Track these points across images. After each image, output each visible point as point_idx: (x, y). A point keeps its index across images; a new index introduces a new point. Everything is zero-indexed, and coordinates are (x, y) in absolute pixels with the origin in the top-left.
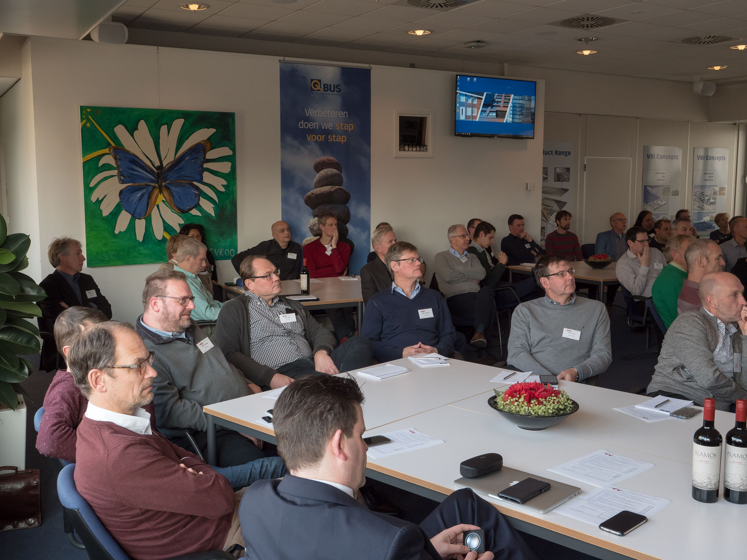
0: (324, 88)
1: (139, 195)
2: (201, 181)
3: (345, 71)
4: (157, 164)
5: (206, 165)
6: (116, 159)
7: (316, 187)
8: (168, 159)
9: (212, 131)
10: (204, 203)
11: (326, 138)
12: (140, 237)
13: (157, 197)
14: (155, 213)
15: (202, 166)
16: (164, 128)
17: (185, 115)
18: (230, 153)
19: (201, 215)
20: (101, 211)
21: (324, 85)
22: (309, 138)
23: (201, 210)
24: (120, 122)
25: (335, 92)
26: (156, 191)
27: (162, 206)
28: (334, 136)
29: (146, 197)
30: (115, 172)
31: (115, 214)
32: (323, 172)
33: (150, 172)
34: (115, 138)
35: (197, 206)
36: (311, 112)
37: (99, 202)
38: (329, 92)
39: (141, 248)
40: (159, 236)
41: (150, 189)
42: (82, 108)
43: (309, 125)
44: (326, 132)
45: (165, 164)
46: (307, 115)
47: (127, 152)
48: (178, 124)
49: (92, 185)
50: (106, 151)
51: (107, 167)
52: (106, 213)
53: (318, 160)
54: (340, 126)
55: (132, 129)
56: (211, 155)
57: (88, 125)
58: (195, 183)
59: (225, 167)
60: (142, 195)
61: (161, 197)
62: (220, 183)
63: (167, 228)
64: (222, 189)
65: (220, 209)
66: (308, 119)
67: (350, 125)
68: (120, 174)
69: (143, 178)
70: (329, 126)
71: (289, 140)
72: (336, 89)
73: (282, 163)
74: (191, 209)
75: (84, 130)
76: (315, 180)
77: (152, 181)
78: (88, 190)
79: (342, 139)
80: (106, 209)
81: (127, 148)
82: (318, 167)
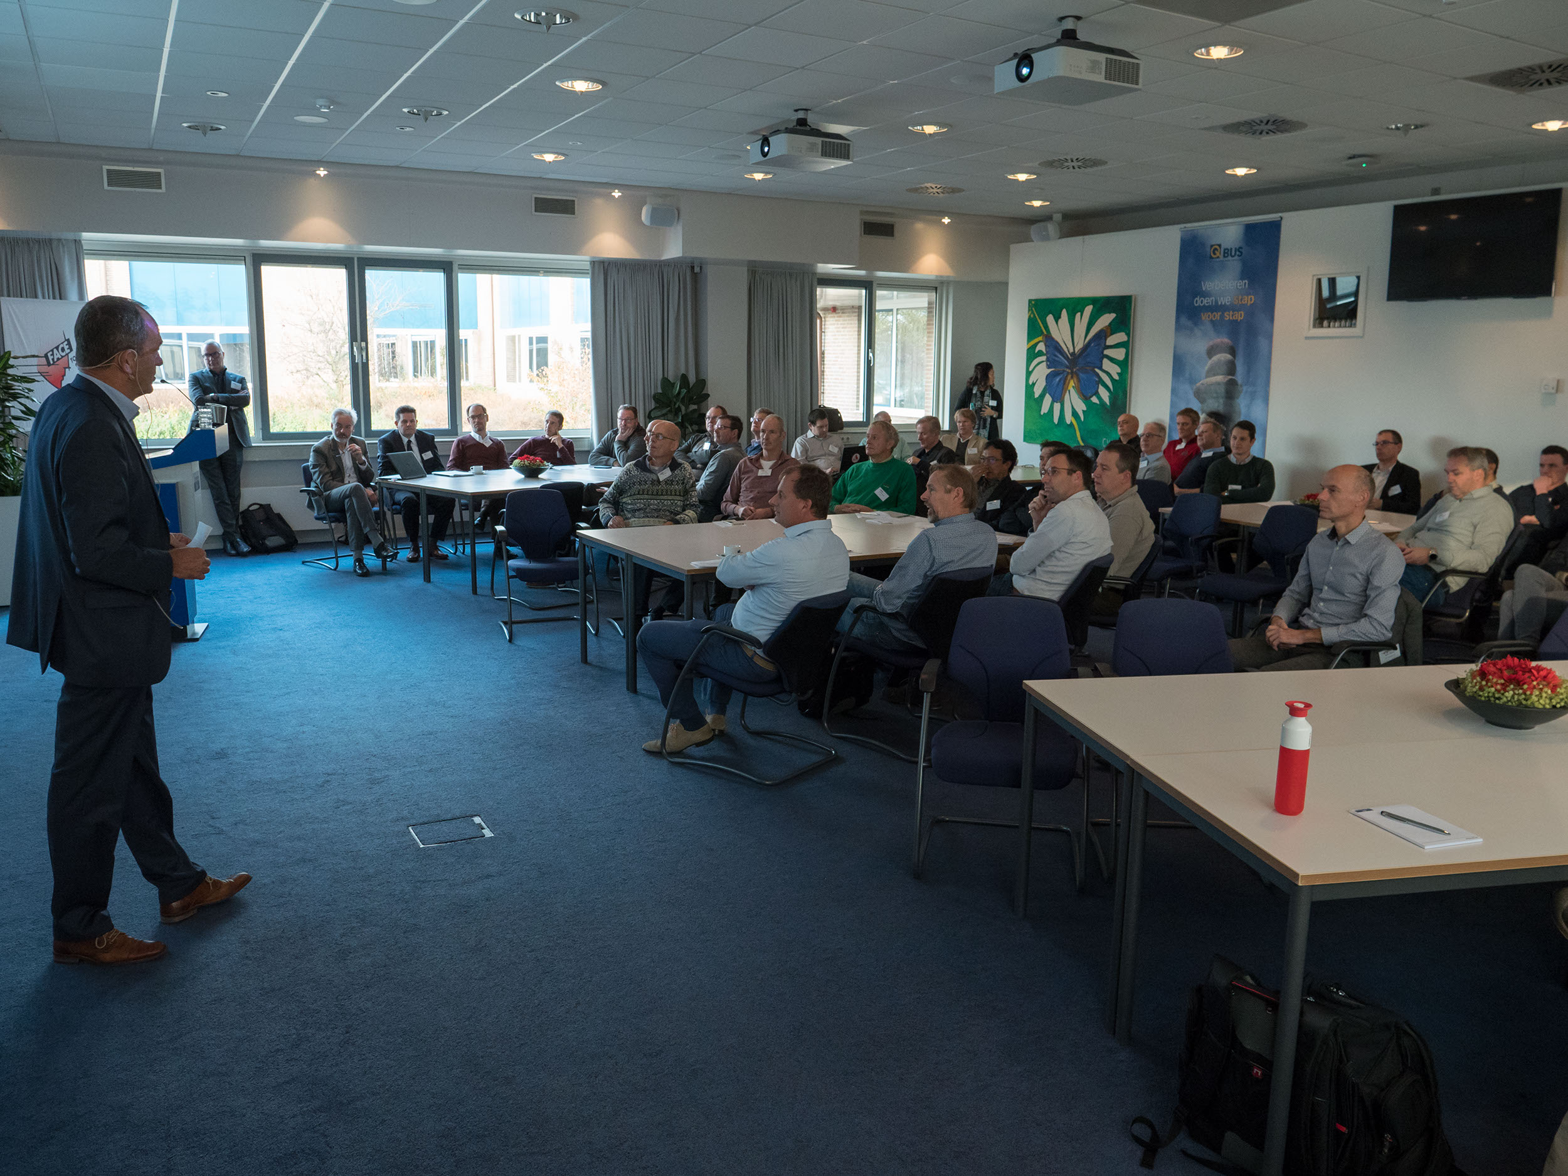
0: (1224, 253)
1: (1058, 380)
2: (1101, 368)
3: (1250, 228)
4: (1071, 350)
5: (1106, 352)
6: (1046, 346)
7: (1207, 377)
8: (1079, 346)
9: (1113, 315)
10: (1102, 391)
11: (1222, 316)
12: (1056, 421)
13: (1069, 383)
14: (1067, 396)
15: (1102, 353)
16: (1079, 314)
17: (1094, 301)
18: (1125, 338)
19: (1098, 403)
20: (1034, 393)
21: (1225, 249)
22: (1205, 317)
23: (1099, 398)
24: (1050, 312)
25: (1236, 257)
26: (1070, 376)
27: (1073, 391)
28: (1231, 313)
29: (1062, 382)
30: (1044, 358)
31: (1042, 396)
32: (1215, 358)
33: (1066, 358)
34: (1046, 327)
35: (1096, 393)
36: (1207, 286)
37: (1034, 384)
38: (1230, 258)
39: (1055, 430)
40: (1068, 422)
41: (1065, 374)
42: (1030, 301)
43: (1205, 302)
44: (1223, 308)
45: (1076, 351)
46: (1204, 289)
47: (1053, 339)
48: (1089, 309)
49: (1030, 370)
50: (1040, 338)
51: (1040, 353)
52: (1037, 395)
53: (1211, 343)
54: (1237, 299)
55: (1057, 318)
56: (1111, 340)
57: (1032, 316)
58: (1097, 370)
59: (1119, 354)
60: (1060, 381)
61: (1072, 383)
62: (1114, 370)
63: (1075, 414)
64: (1116, 377)
65: (1114, 398)
66: (1205, 295)
67: (1250, 297)
68: (1048, 360)
69: (1061, 364)
70: (1226, 300)
71: (1184, 320)
72: (1238, 253)
73: (1175, 347)
74: (1091, 397)
75: (1030, 319)
76: (1206, 368)
77: (1067, 367)
78: (1029, 374)
79: (1240, 316)
80: (1038, 391)
81: (1054, 336)
82: (1211, 352)
